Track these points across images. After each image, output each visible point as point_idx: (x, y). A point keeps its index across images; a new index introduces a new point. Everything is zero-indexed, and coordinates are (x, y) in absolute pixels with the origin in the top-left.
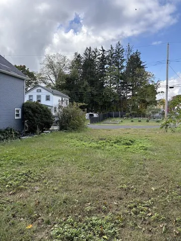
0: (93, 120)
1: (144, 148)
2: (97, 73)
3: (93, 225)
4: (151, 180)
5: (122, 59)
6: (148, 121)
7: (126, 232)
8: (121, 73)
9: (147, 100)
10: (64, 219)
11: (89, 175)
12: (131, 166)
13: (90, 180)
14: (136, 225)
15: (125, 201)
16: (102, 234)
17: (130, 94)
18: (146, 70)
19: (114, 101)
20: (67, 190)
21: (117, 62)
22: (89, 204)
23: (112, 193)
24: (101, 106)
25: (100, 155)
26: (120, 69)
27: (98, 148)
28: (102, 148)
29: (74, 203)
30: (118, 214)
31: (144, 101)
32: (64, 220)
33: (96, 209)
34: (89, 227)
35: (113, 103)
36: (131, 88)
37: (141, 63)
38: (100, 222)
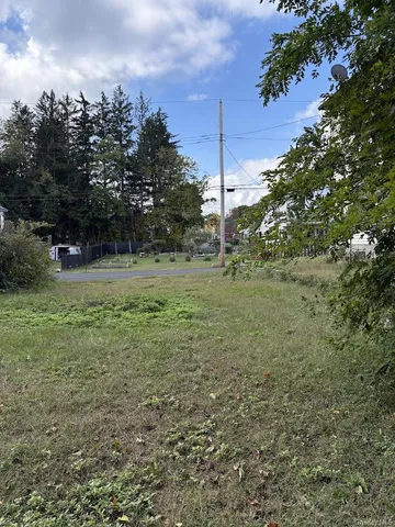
0: (68, 262)
1: (186, 315)
2: (73, 155)
3: (94, 499)
4: (207, 379)
5: (129, 124)
6: (188, 260)
7: (166, 496)
8: (128, 157)
9: (185, 215)
10: (18, 500)
11: (72, 387)
12: (163, 357)
13: (76, 397)
14: (187, 477)
15: (159, 431)
16: (117, 513)
17: (150, 202)
18: (180, 152)
19: (116, 217)
20: (19, 433)
21: (116, 131)
22: (79, 453)
23: (131, 418)
24: (87, 228)
25: (93, 339)
26: (126, 147)
27: (87, 324)
28: (98, 323)
29: (43, 457)
30: (147, 463)
31: (178, 219)
32: (21, 504)
33: (97, 463)
34: (85, 507)
35: (114, 222)
36: (151, 189)
37: (168, 136)
38: (109, 488)
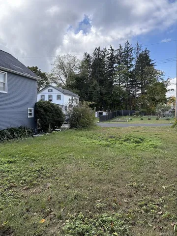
0: (102, 118)
1: (153, 146)
2: (107, 73)
3: (104, 222)
4: (162, 179)
5: (131, 57)
6: (157, 119)
7: (137, 229)
8: (130, 72)
9: (157, 98)
10: (75, 214)
11: (99, 172)
12: (141, 164)
13: (100, 177)
14: (147, 223)
15: (135, 199)
16: (112, 231)
17: (140, 92)
18: (155, 68)
19: (123, 99)
20: (77, 187)
21: (125, 61)
22: (99, 201)
23: (122, 190)
24: (111, 104)
25: (109, 152)
26: (130, 67)
27: (108, 146)
28: (112, 146)
29: (85, 199)
30: (128, 212)
31: (153, 99)
32: (76, 216)
33: (107, 206)
34: (100, 224)
35: (122, 101)
36: (140, 86)
37: (150, 61)
38: (110, 218)
